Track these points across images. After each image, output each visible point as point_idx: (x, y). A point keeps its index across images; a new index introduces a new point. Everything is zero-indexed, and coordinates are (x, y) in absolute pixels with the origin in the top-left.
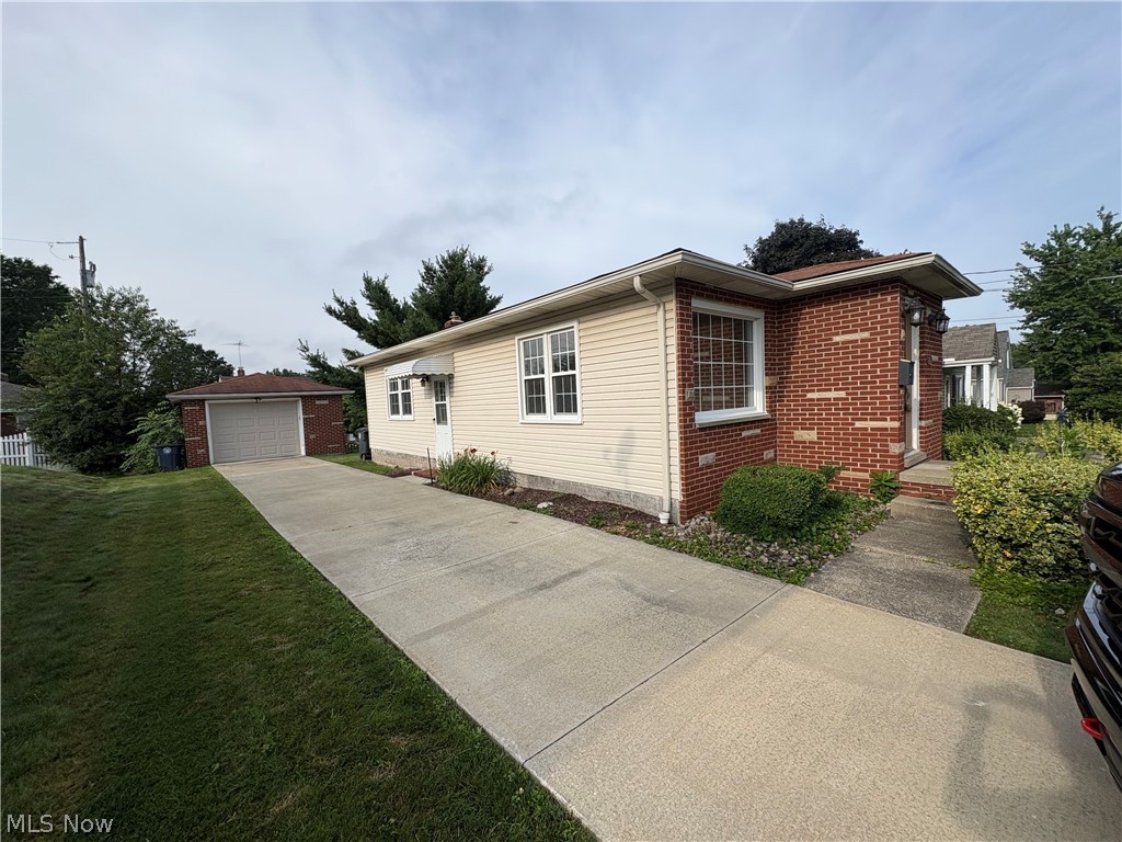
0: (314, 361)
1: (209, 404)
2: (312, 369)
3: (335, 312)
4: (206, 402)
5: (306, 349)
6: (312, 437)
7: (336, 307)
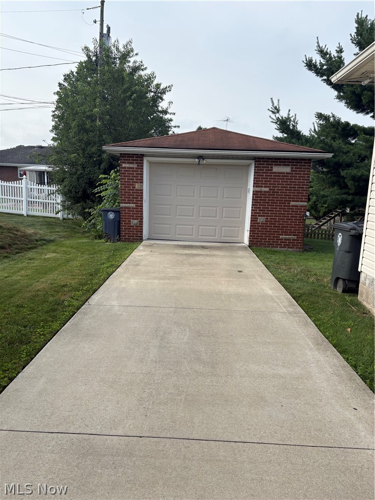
0: (284, 125)
1: (150, 163)
2: (280, 135)
3: (315, 66)
4: (145, 160)
5: (276, 110)
6: (261, 220)
7: (318, 59)
